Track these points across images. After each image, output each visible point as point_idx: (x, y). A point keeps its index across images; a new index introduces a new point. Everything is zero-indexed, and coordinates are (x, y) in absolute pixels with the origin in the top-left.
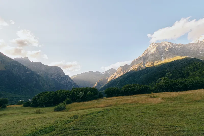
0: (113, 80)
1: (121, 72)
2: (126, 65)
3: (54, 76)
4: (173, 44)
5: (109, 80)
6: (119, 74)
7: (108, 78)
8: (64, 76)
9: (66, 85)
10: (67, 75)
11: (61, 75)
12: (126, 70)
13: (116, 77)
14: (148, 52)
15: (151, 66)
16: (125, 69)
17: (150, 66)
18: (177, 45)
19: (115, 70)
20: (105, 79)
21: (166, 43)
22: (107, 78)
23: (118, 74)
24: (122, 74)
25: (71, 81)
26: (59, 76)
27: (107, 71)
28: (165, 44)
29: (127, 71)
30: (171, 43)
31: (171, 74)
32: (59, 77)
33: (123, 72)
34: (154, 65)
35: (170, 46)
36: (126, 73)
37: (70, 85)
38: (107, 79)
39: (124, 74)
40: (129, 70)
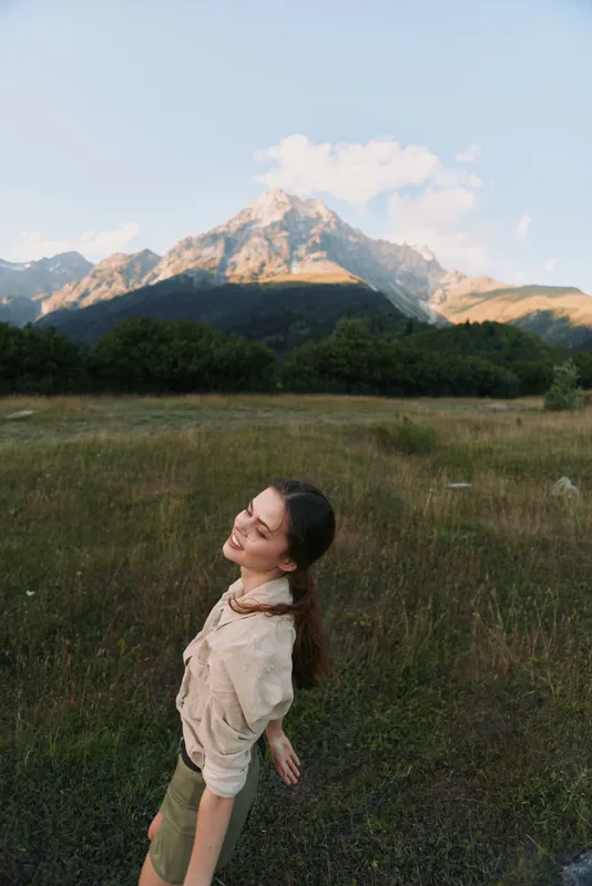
1: (113, 281)
2: (147, 252)
4: (338, 222)
5: (46, 309)
6: (104, 287)
7: (47, 298)
12: (142, 276)
13: (88, 302)
14: (252, 223)
15: (249, 281)
16: (138, 268)
17: (245, 281)
18: (350, 231)
19: (90, 265)
20: (29, 301)
21: (321, 209)
22: (40, 296)
23: (99, 286)
24: (120, 288)
28: (318, 214)
29: (144, 280)
30: (335, 216)
31: (307, 330)
33: (126, 282)
34: (261, 281)
35: (328, 225)
36: (138, 286)
38: (39, 303)
39: (130, 294)
40: (156, 276)
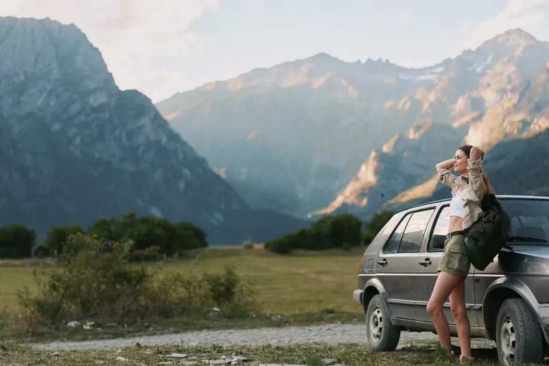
0: (517, 142)
3: (36, 101)
7: (476, 120)
8: (110, 96)
9: (130, 167)
10: (134, 94)
11: (87, 94)
20: (450, 129)
22: (466, 119)
25: (164, 139)
26: (73, 102)
27: (468, 52)
32: (75, 108)
37: (159, 174)
